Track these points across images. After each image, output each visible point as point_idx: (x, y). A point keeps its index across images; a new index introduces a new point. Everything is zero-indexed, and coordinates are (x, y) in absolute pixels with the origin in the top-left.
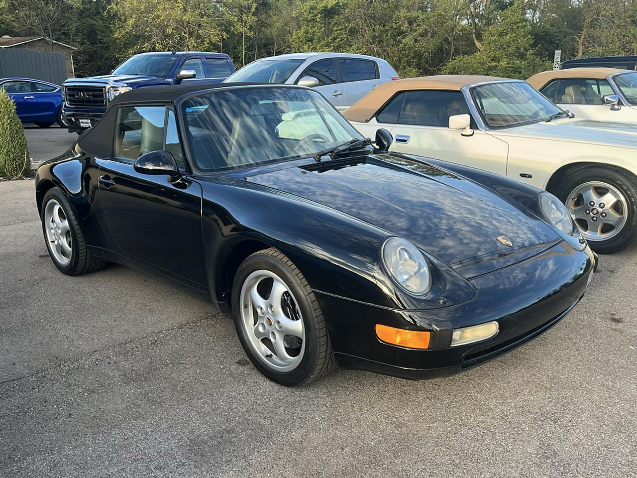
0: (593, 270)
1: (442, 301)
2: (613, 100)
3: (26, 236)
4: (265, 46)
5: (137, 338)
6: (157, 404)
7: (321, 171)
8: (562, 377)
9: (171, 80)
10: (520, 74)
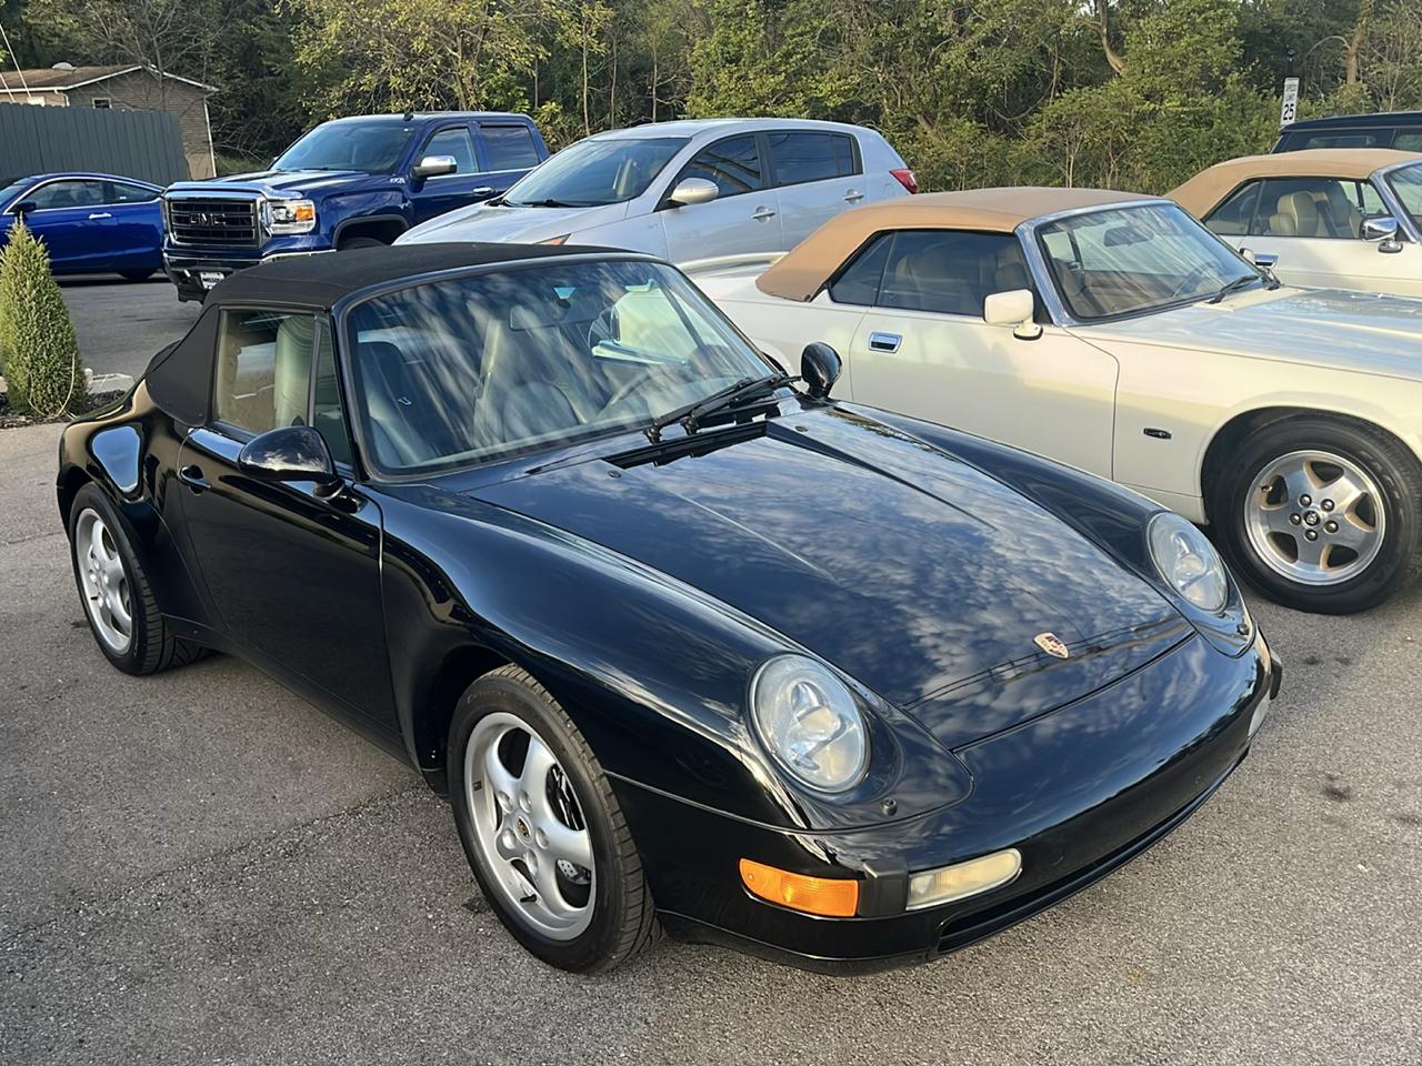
0: (1268, 693)
1: (886, 807)
2: (1384, 230)
3: (52, 571)
4: (634, 72)
5: (255, 839)
6: (275, 1014)
7: (662, 461)
8: (1191, 947)
9: (402, 180)
10: (1212, 127)
